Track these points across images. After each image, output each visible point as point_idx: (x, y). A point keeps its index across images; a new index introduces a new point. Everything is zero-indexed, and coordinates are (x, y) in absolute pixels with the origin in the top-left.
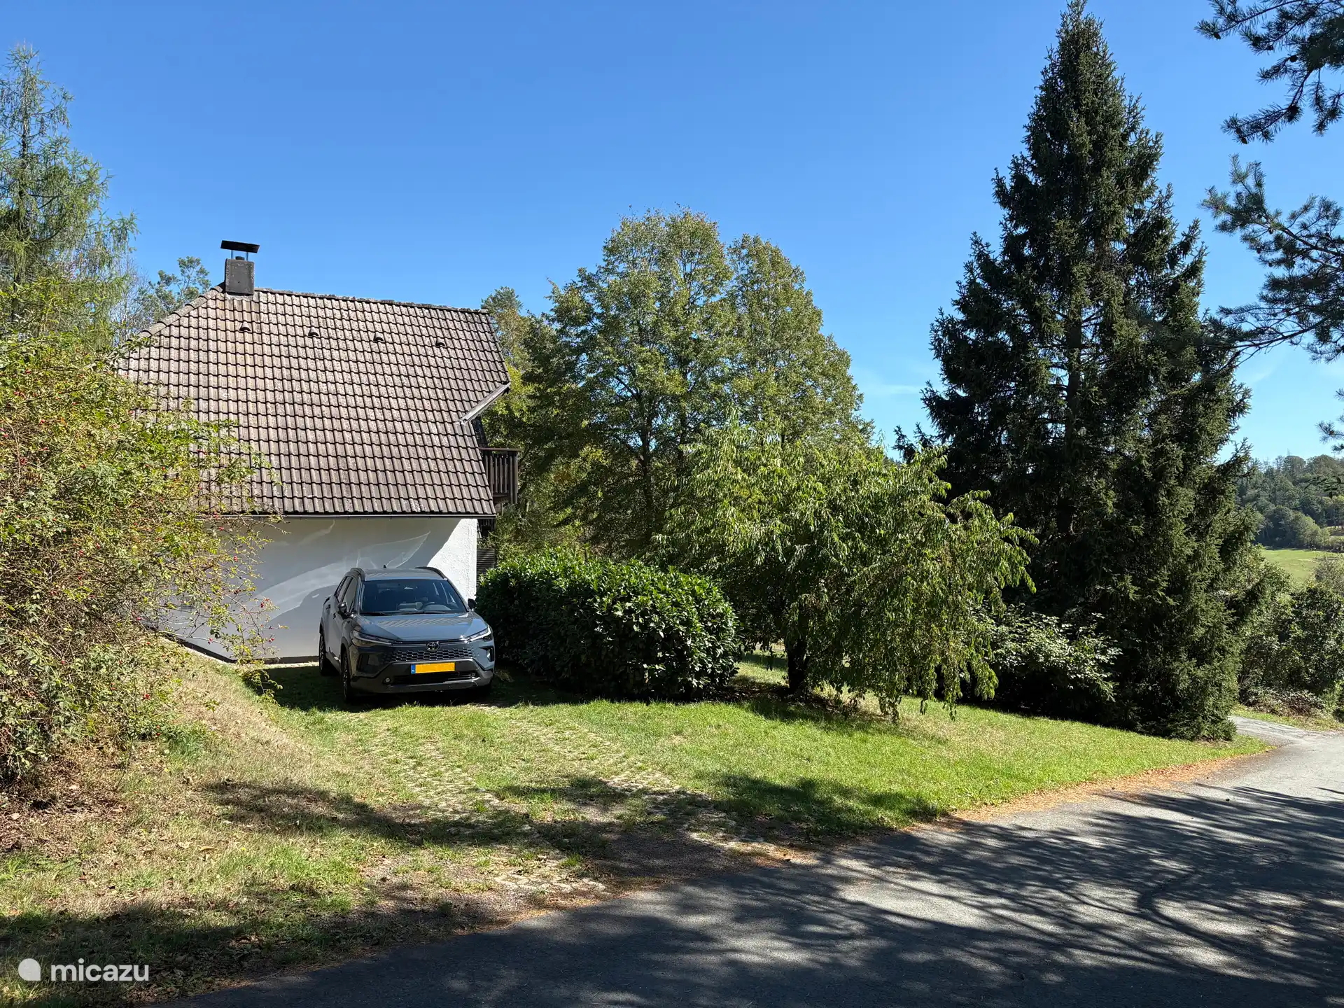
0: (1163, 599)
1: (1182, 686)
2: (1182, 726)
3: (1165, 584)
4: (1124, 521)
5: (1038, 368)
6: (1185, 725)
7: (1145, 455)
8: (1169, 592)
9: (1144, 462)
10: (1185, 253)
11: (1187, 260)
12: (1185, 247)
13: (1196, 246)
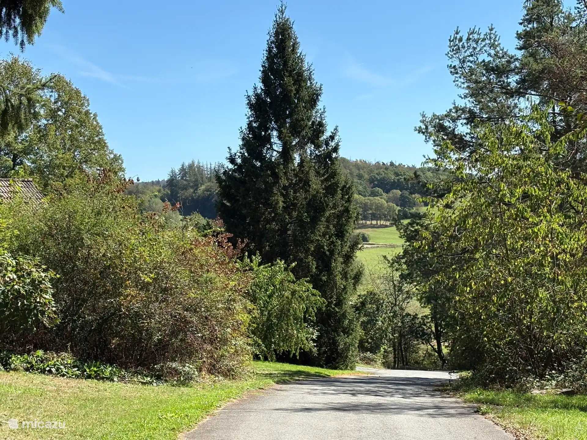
0: (334, 309)
1: (341, 347)
2: (341, 365)
3: (334, 302)
4: (319, 275)
5: (278, 202)
6: (342, 364)
7: (325, 244)
8: (336, 305)
9: (325, 247)
10: (332, 141)
11: (333, 144)
12: (332, 138)
13: (337, 138)
